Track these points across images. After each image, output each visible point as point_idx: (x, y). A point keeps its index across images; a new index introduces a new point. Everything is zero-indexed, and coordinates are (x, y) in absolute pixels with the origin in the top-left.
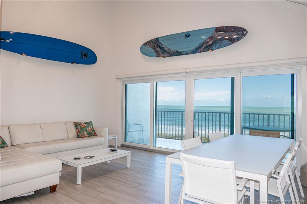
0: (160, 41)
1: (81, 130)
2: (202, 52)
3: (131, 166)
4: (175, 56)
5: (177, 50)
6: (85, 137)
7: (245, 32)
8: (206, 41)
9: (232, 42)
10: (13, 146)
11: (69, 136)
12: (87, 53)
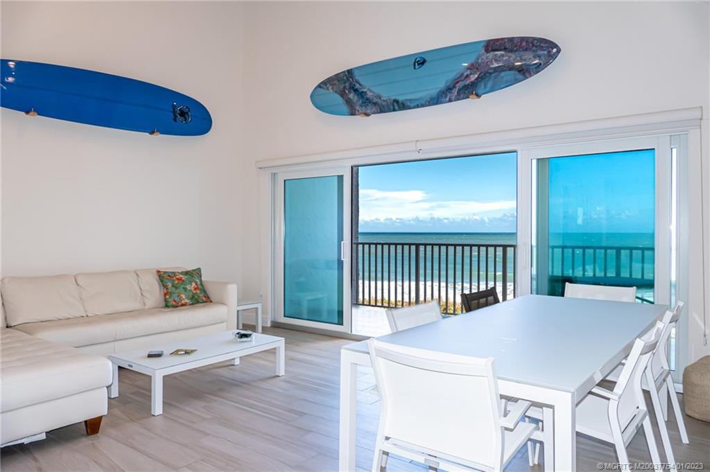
0: (357, 78)
1: (174, 289)
2: (455, 101)
3: (285, 371)
4: (390, 111)
5: (397, 98)
6: (183, 305)
7: (555, 50)
8: (462, 74)
9: (525, 76)
10: (11, 327)
11: (146, 302)
12: (187, 107)
